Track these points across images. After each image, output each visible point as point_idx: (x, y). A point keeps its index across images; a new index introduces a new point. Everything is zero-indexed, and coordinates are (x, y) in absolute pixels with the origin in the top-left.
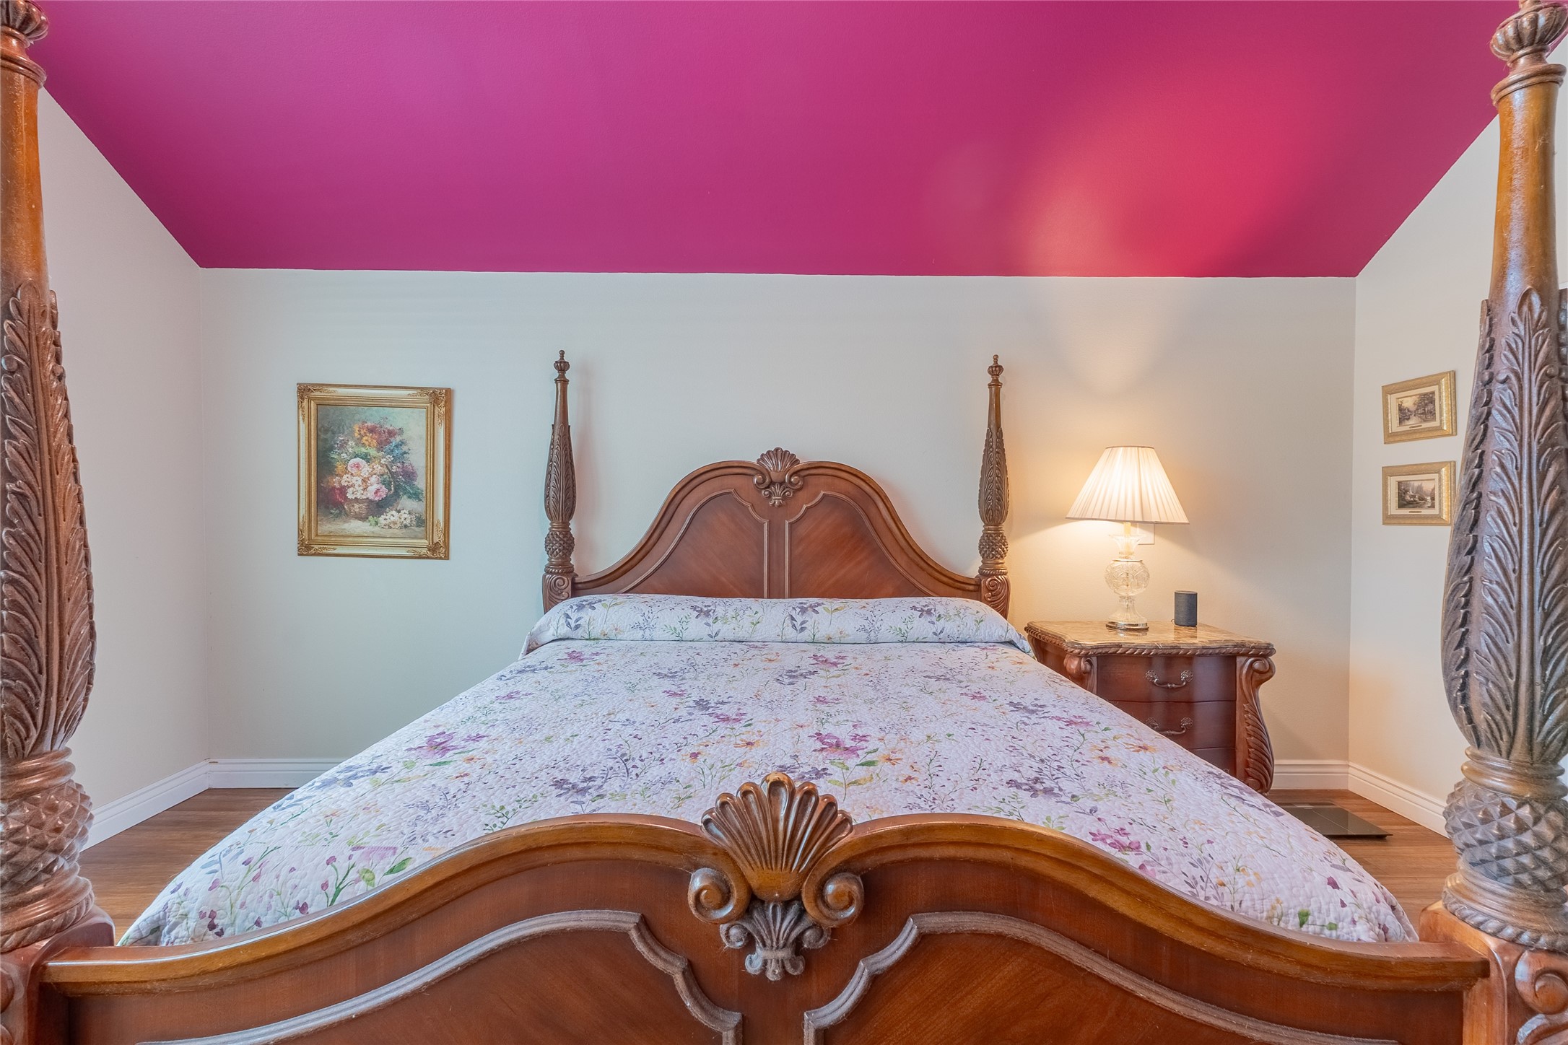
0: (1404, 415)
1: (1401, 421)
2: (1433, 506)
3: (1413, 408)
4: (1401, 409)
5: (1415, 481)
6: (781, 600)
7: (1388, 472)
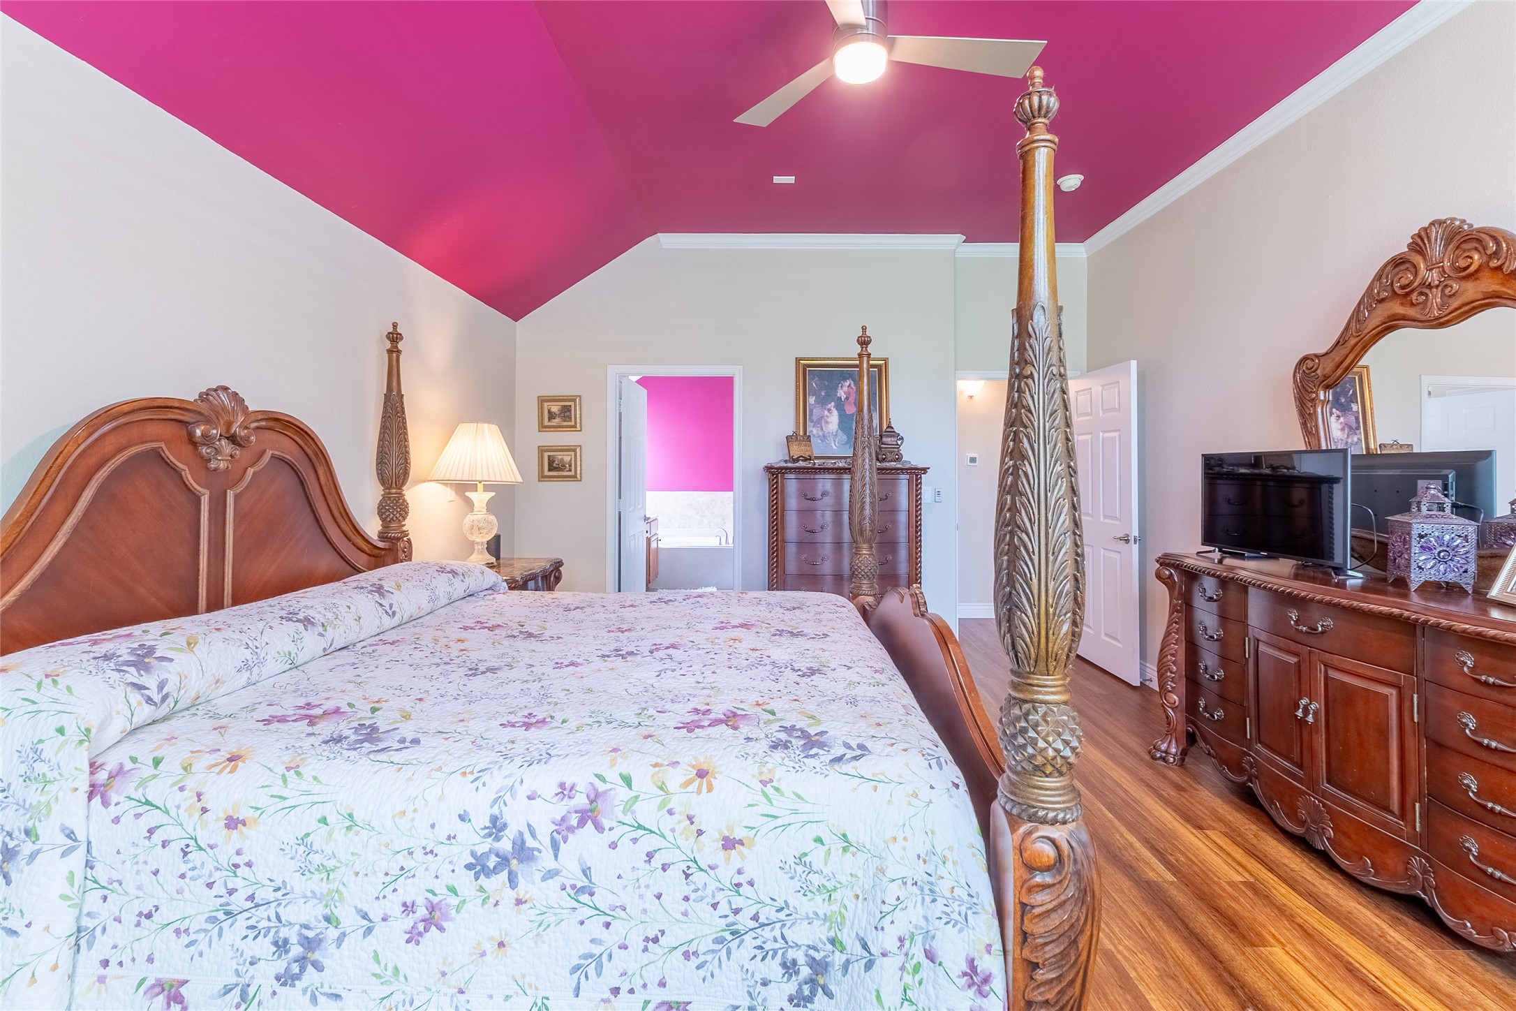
0: (552, 416)
1: (550, 419)
2: (570, 470)
3: (558, 413)
4: (549, 412)
5: (559, 456)
6: (221, 611)
7: (542, 450)
